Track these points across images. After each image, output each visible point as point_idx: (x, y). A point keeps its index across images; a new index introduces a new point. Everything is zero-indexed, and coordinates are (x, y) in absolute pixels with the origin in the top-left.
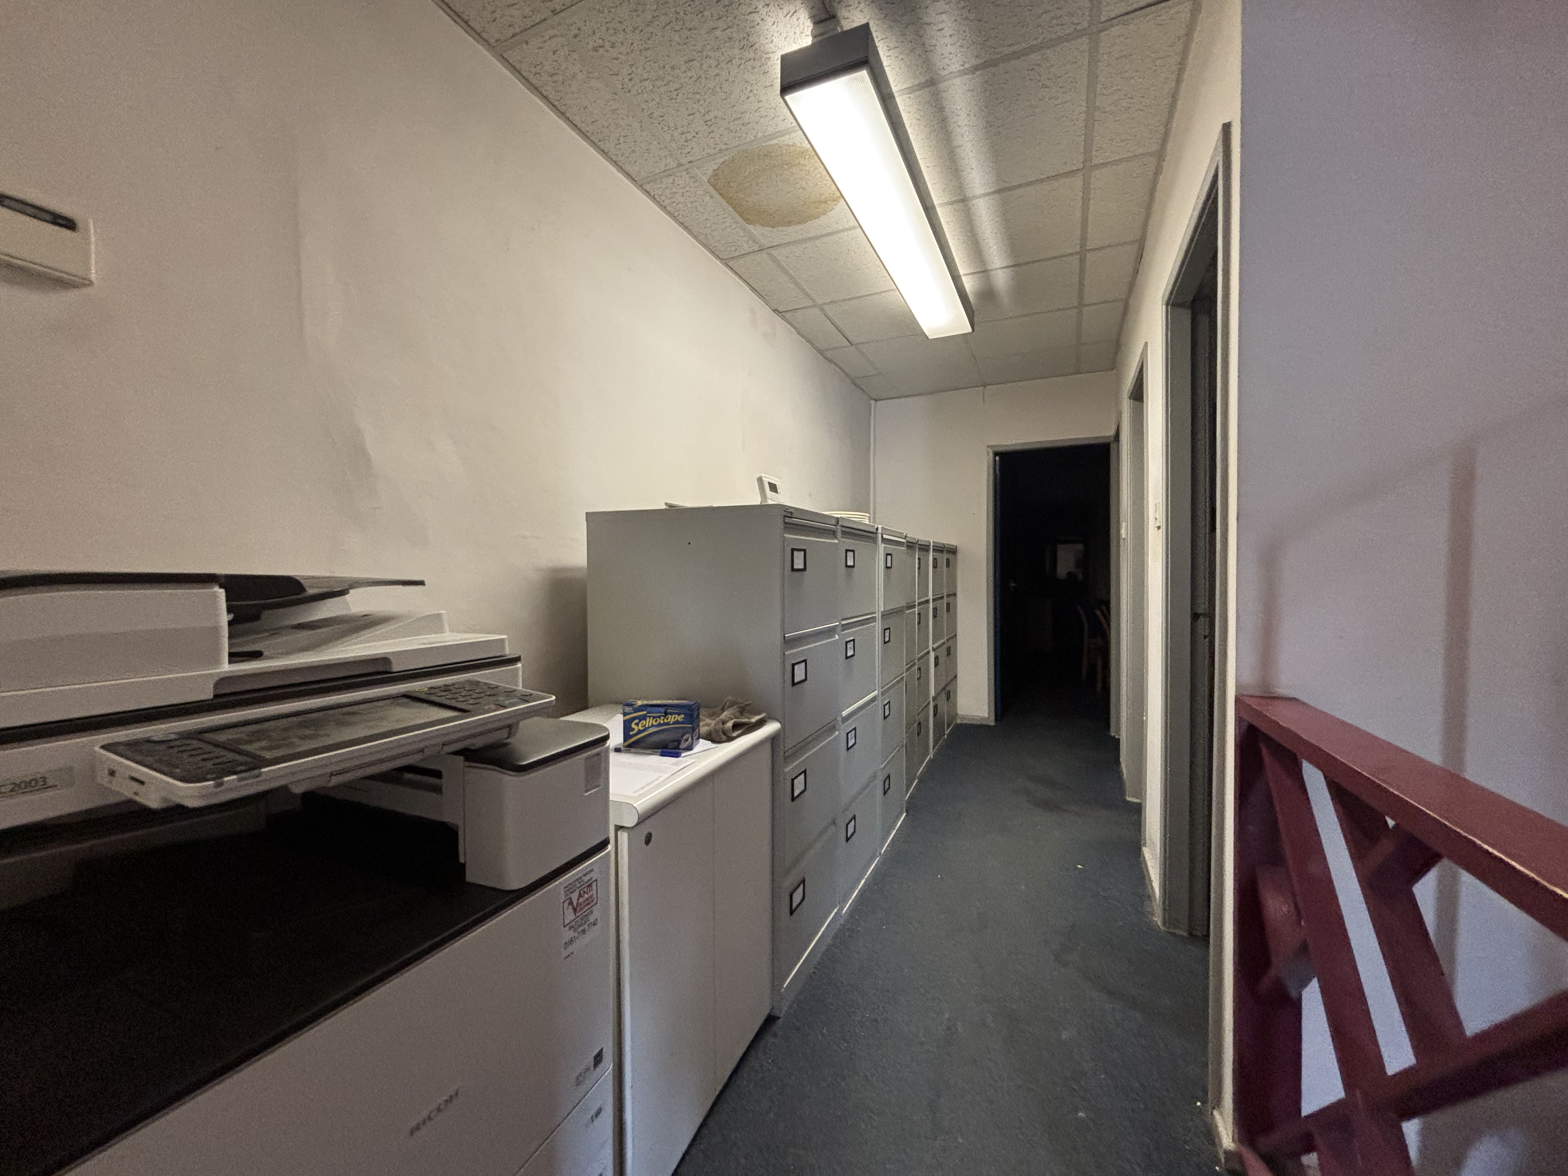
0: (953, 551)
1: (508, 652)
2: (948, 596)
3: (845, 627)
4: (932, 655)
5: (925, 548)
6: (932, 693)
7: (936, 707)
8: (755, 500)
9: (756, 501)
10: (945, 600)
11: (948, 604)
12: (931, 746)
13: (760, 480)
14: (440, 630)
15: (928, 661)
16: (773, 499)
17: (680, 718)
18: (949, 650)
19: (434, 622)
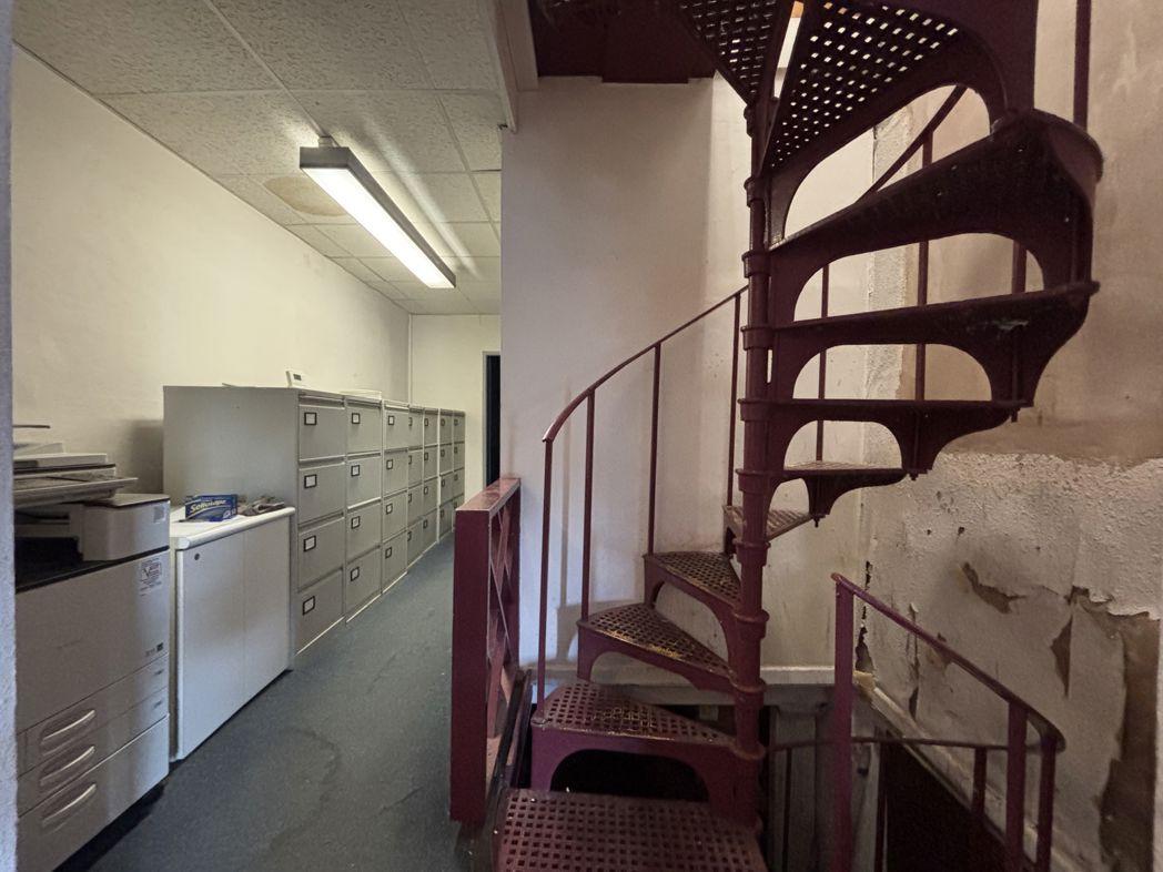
0: (461, 415)
1: (107, 462)
2: (456, 443)
3: (350, 458)
4: (439, 480)
5: (434, 413)
6: (439, 503)
7: (442, 512)
8: (284, 384)
9: (286, 385)
10: (453, 446)
11: (456, 448)
12: (438, 535)
13: (288, 373)
14: (60, 451)
15: (437, 482)
16: (296, 385)
17: (224, 502)
18: (456, 478)
19: (58, 447)
